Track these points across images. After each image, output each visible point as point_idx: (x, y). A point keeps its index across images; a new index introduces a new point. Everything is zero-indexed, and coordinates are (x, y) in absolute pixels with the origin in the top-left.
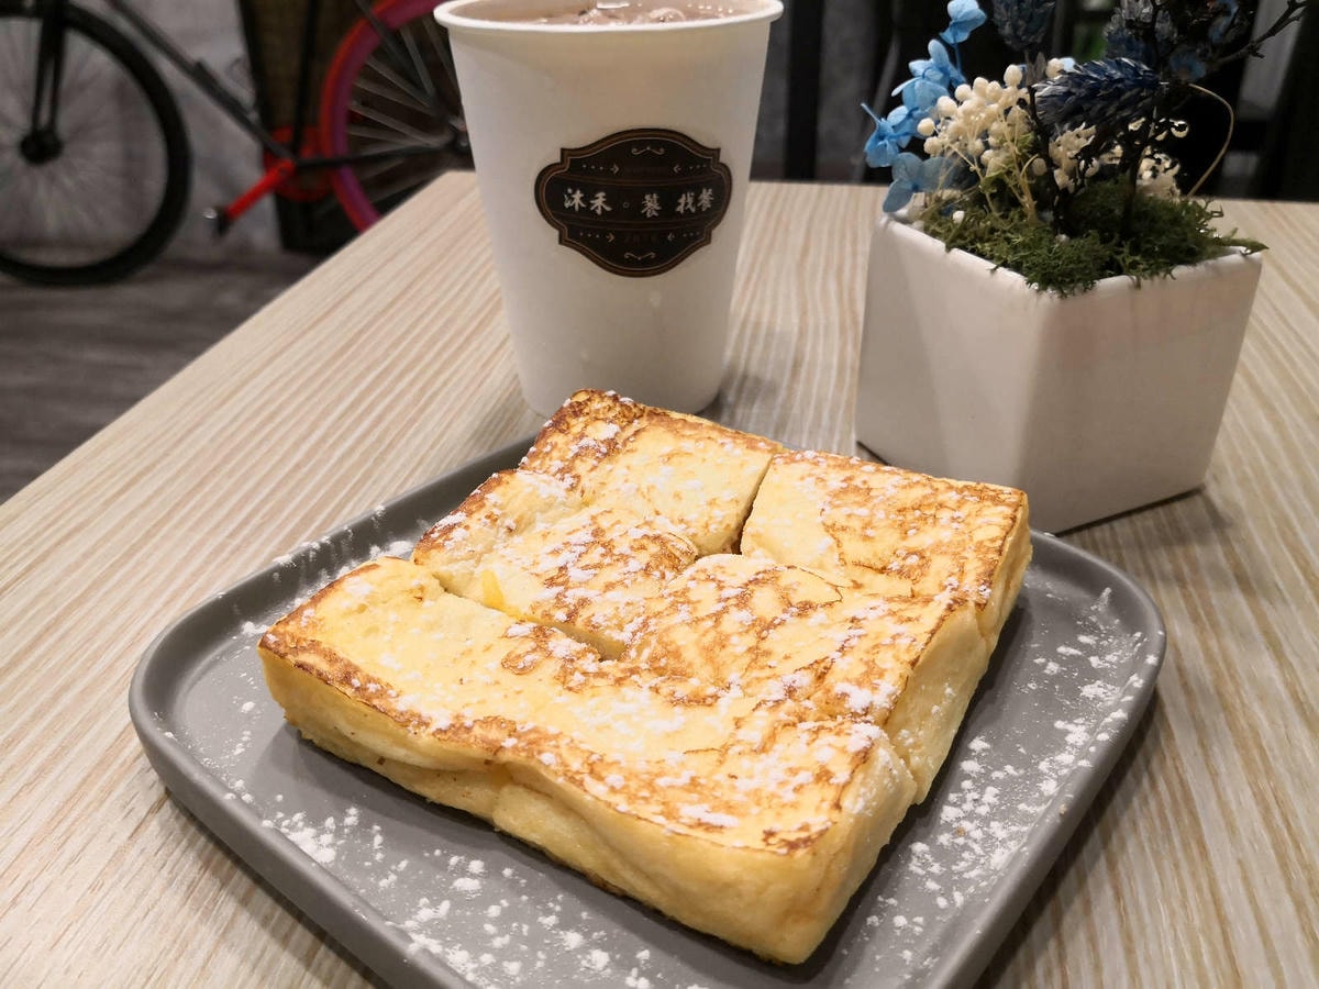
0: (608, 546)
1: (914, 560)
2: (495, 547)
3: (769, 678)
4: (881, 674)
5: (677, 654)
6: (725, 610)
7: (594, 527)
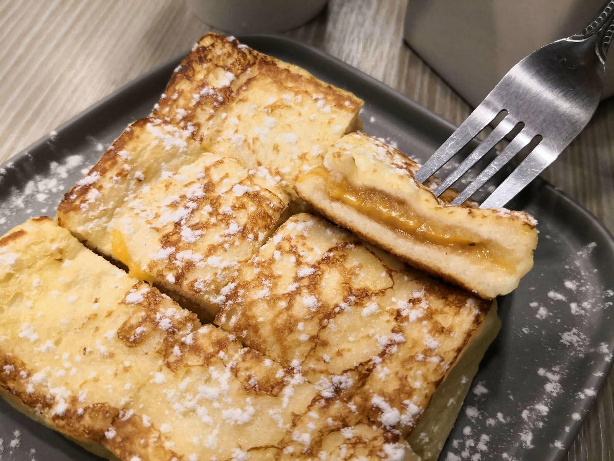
0: (215, 203)
3: (322, 372)
4: (410, 395)
5: (256, 329)
6: (298, 291)
7: (206, 181)
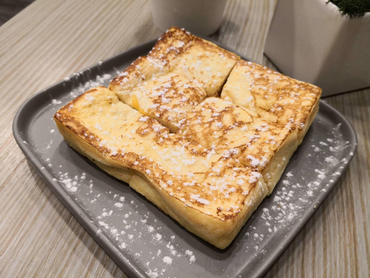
0: (176, 90)
1: (279, 109)
2: (137, 85)
3: (225, 149)
4: (263, 154)
5: (195, 135)
6: (213, 121)
7: (172, 82)
